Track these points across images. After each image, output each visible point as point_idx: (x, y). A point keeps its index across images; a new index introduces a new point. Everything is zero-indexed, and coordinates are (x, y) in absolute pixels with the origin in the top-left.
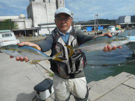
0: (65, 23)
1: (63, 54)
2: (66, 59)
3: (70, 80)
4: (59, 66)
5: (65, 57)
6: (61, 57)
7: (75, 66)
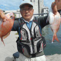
0: (28, 13)
1: (26, 38)
2: (29, 42)
3: (32, 59)
4: (24, 47)
5: (28, 40)
6: (25, 40)
7: (36, 48)
